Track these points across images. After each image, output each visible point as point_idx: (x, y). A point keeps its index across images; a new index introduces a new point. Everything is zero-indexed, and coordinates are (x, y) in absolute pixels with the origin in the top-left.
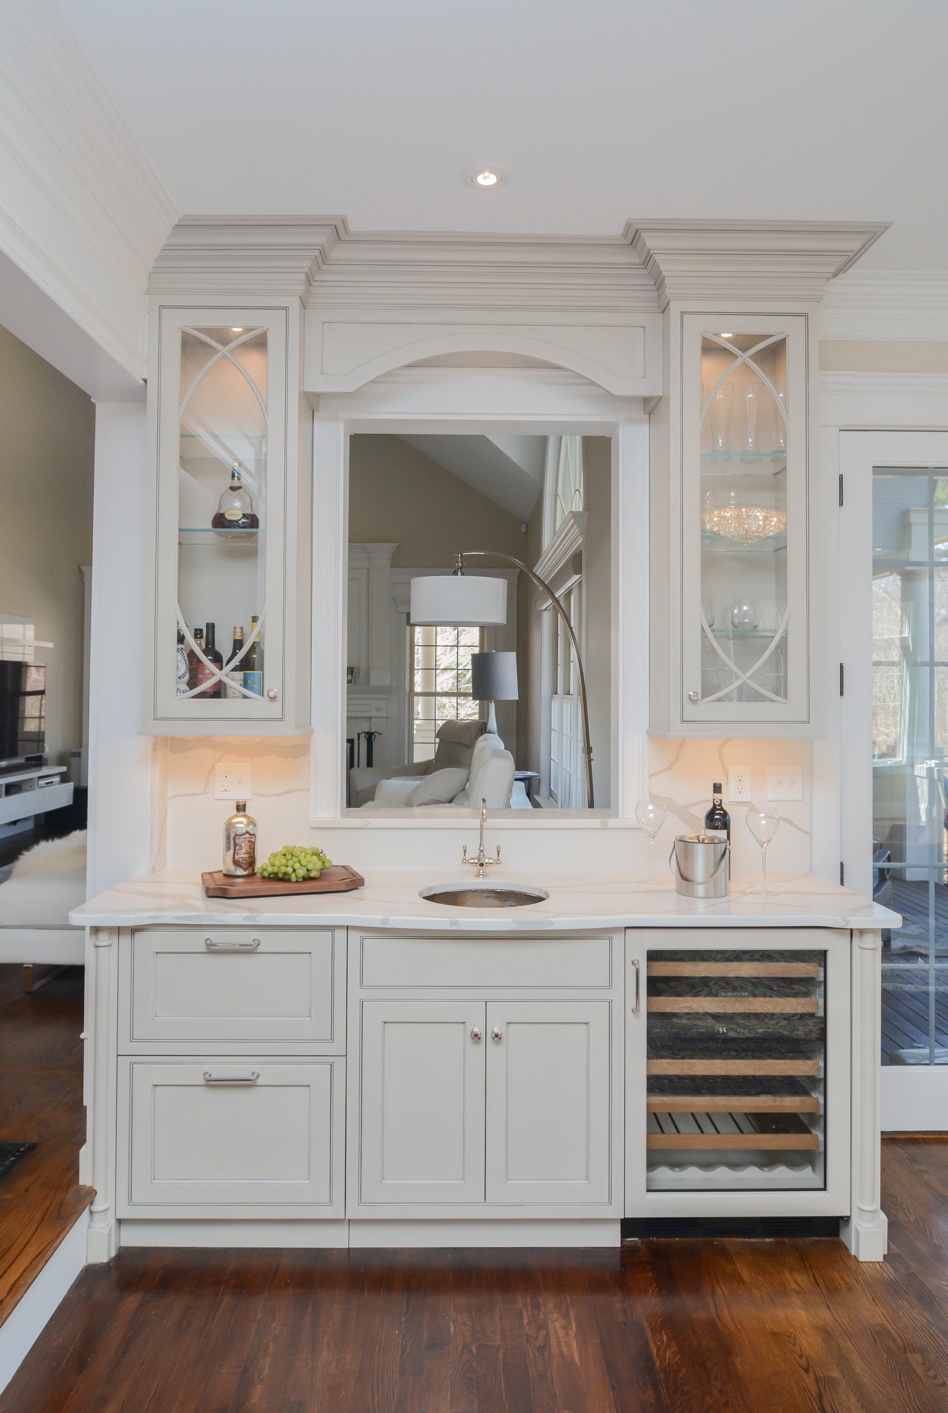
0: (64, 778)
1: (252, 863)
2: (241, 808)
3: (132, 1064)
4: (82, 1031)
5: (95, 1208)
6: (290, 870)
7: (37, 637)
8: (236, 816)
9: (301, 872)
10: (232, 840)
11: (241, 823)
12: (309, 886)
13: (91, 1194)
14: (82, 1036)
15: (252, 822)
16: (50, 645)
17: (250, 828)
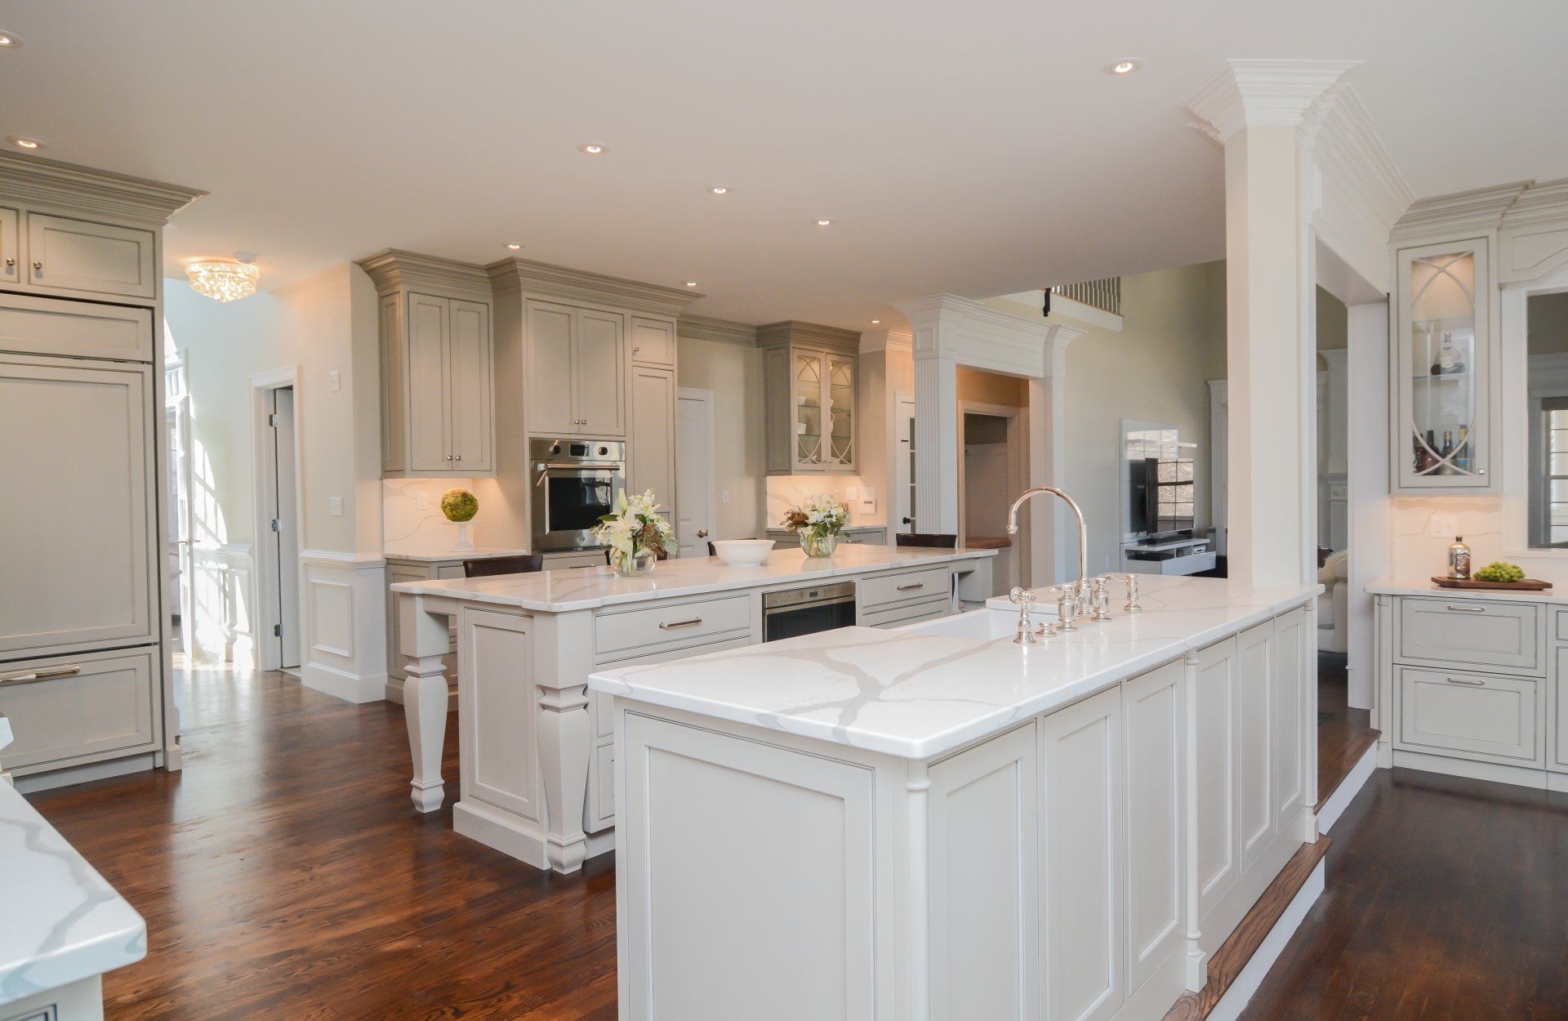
0: (1209, 548)
1: (1467, 571)
2: (1459, 539)
3: (1402, 669)
4: (1347, 665)
5: (1380, 740)
6: (1498, 574)
7: (1180, 439)
8: (1456, 544)
9: (1507, 576)
10: (1453, 558)
11: (1459, 548)
12: (1511, 585)
13: (1377, 734)
14: (1347, 668)
15: (1467, 548)
16: (1195, 446)
17: (1466, 551)
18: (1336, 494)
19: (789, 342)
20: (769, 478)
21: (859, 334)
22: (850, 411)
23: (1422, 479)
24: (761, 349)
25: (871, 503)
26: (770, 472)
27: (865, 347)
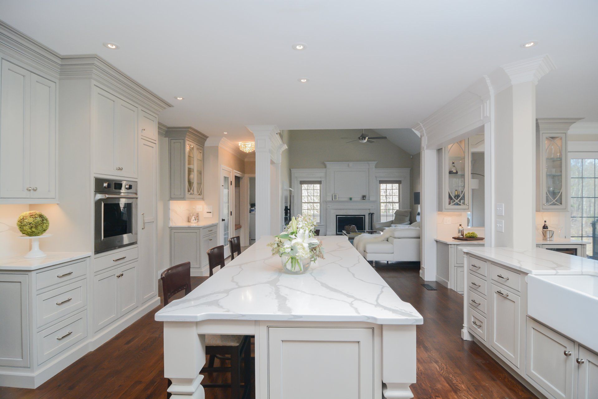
1: (463, 235)
2: (460, 225)
3: (457, 268)
8: (459, 227)
15: (462, 228)
18: (329, 207)
19: (185, 137)
20: (171, 202)
21: (207, 137)
22: (201, 171)
23: (451, 207)
24: (167, 139)
25: (211, 212)
26: (172, 198)
27: (208, 143)
